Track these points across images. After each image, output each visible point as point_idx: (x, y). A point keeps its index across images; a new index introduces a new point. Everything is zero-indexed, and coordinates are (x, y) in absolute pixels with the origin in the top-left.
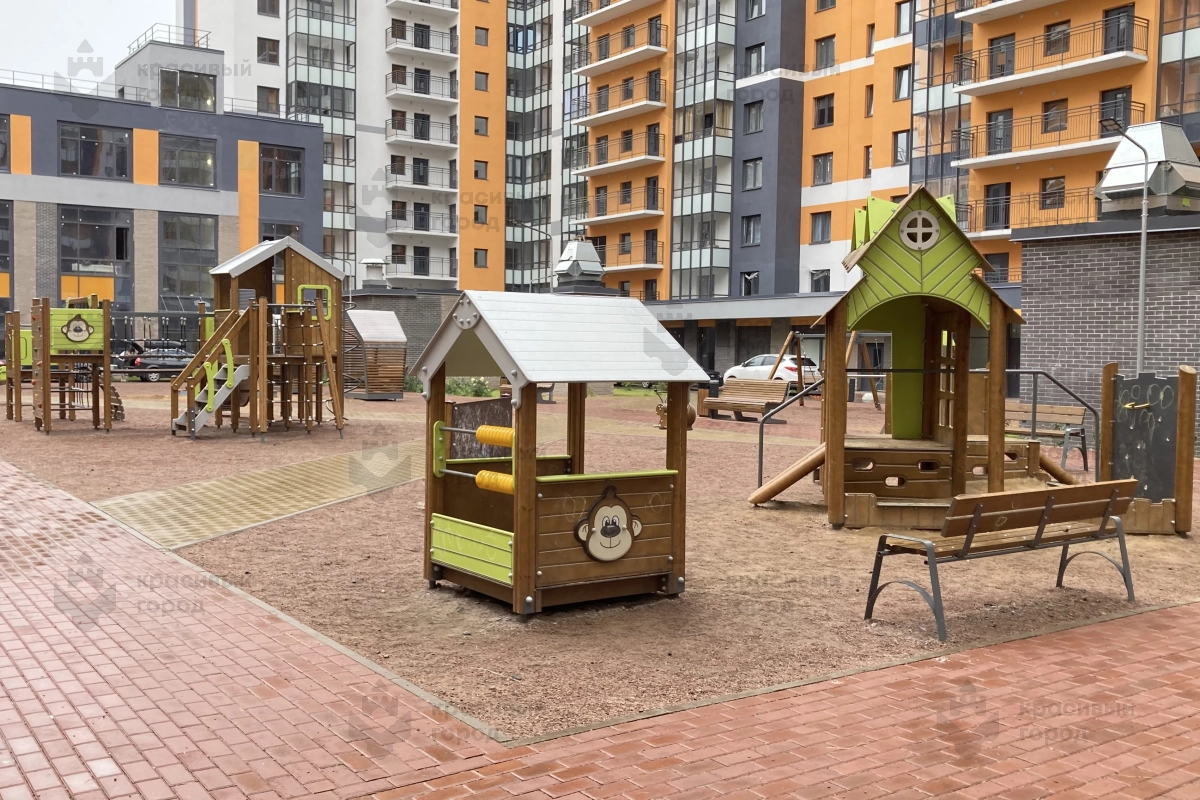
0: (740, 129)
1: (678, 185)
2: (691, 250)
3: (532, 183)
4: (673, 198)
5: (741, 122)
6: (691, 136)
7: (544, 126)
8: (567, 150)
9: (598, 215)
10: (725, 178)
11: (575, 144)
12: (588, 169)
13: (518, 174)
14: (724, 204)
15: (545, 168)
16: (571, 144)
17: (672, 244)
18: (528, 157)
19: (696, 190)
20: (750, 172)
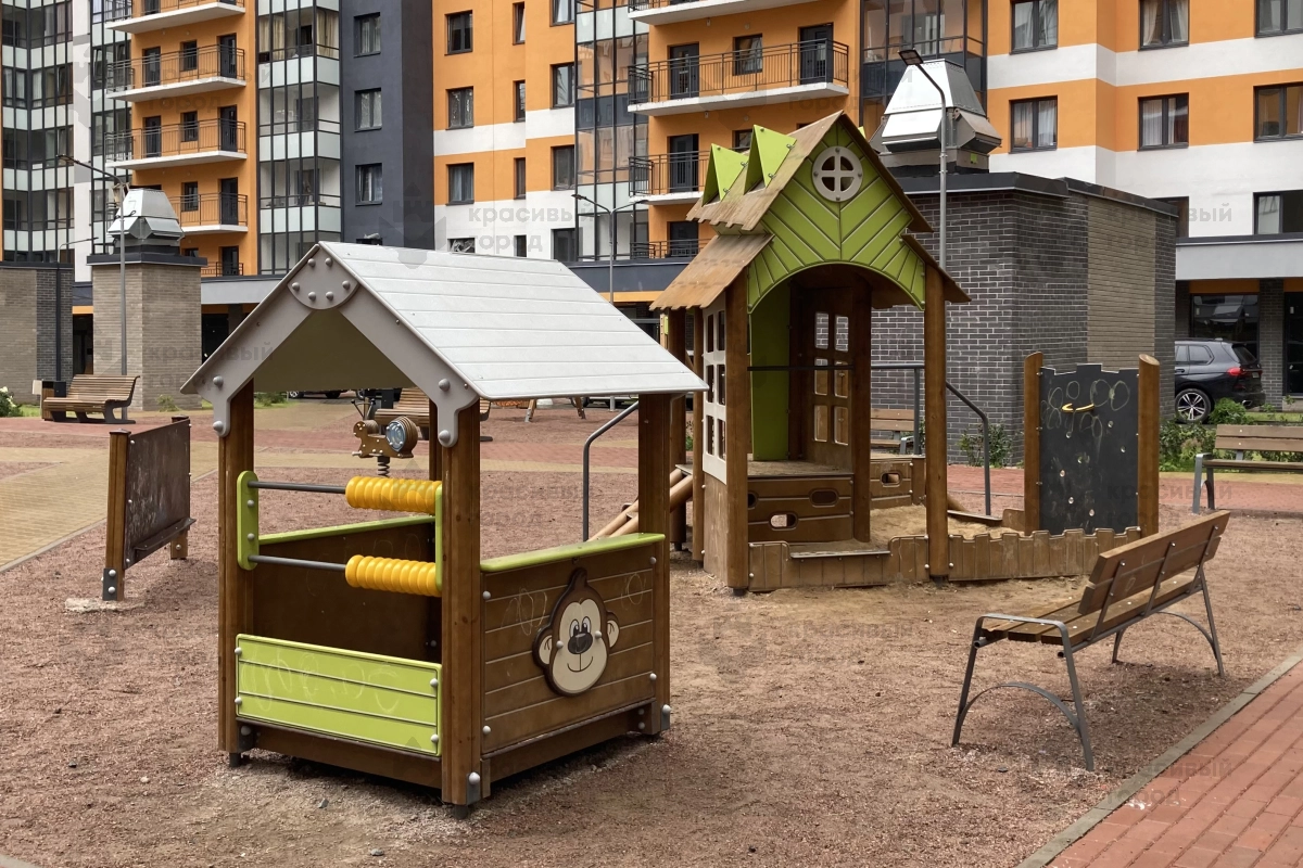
0: (350, 47)
1: (265, 119)
2: (287, 207)
3: (43, 107)
4: (258, 136)
5: (350, 40)
6: (282, 53)
7: (60, 29)
8: (98, 64)
9: (148, 156)
10: (330, 114)
11: (110, 57)
12: (130, 92)
13: (21, 95)
14: (331, 148)
15: (62, 86)
16: (104, 56)
17: (259, 199)
18: (36, 71)
19: (291, 127)
20: (365, 107)
